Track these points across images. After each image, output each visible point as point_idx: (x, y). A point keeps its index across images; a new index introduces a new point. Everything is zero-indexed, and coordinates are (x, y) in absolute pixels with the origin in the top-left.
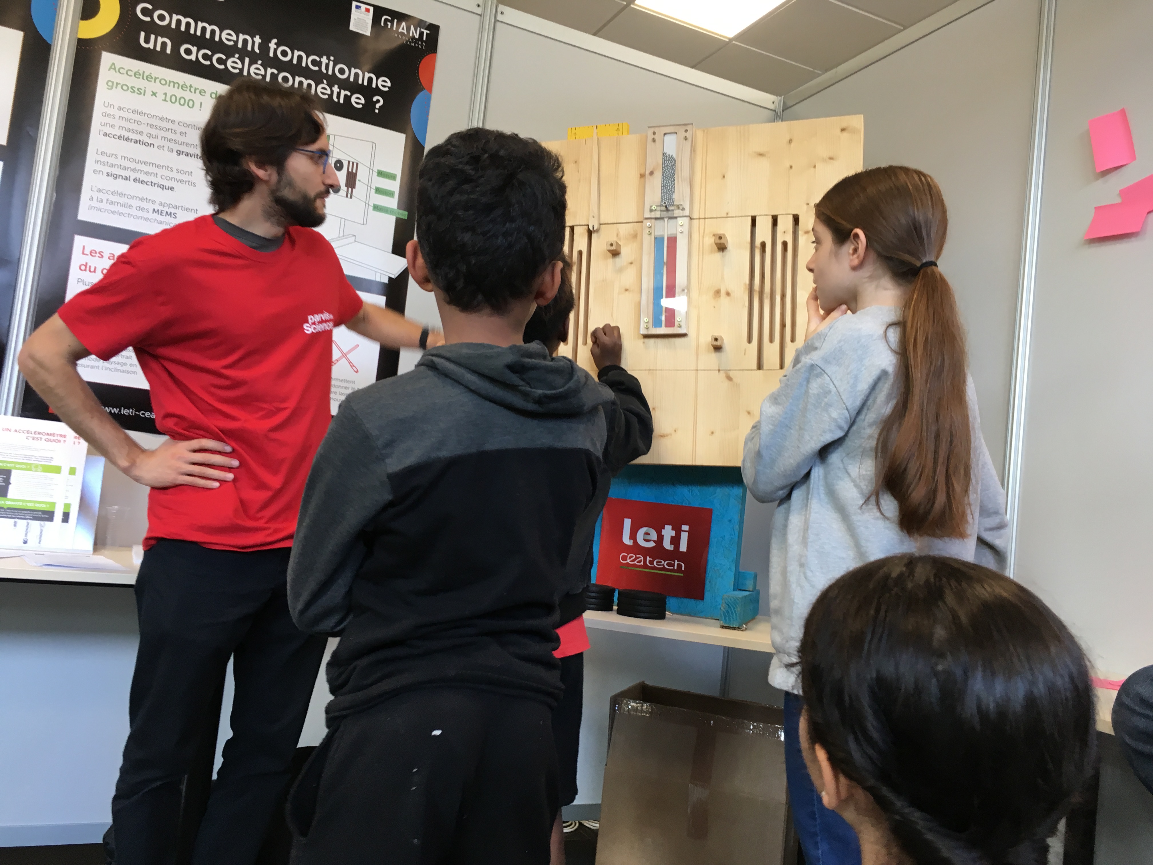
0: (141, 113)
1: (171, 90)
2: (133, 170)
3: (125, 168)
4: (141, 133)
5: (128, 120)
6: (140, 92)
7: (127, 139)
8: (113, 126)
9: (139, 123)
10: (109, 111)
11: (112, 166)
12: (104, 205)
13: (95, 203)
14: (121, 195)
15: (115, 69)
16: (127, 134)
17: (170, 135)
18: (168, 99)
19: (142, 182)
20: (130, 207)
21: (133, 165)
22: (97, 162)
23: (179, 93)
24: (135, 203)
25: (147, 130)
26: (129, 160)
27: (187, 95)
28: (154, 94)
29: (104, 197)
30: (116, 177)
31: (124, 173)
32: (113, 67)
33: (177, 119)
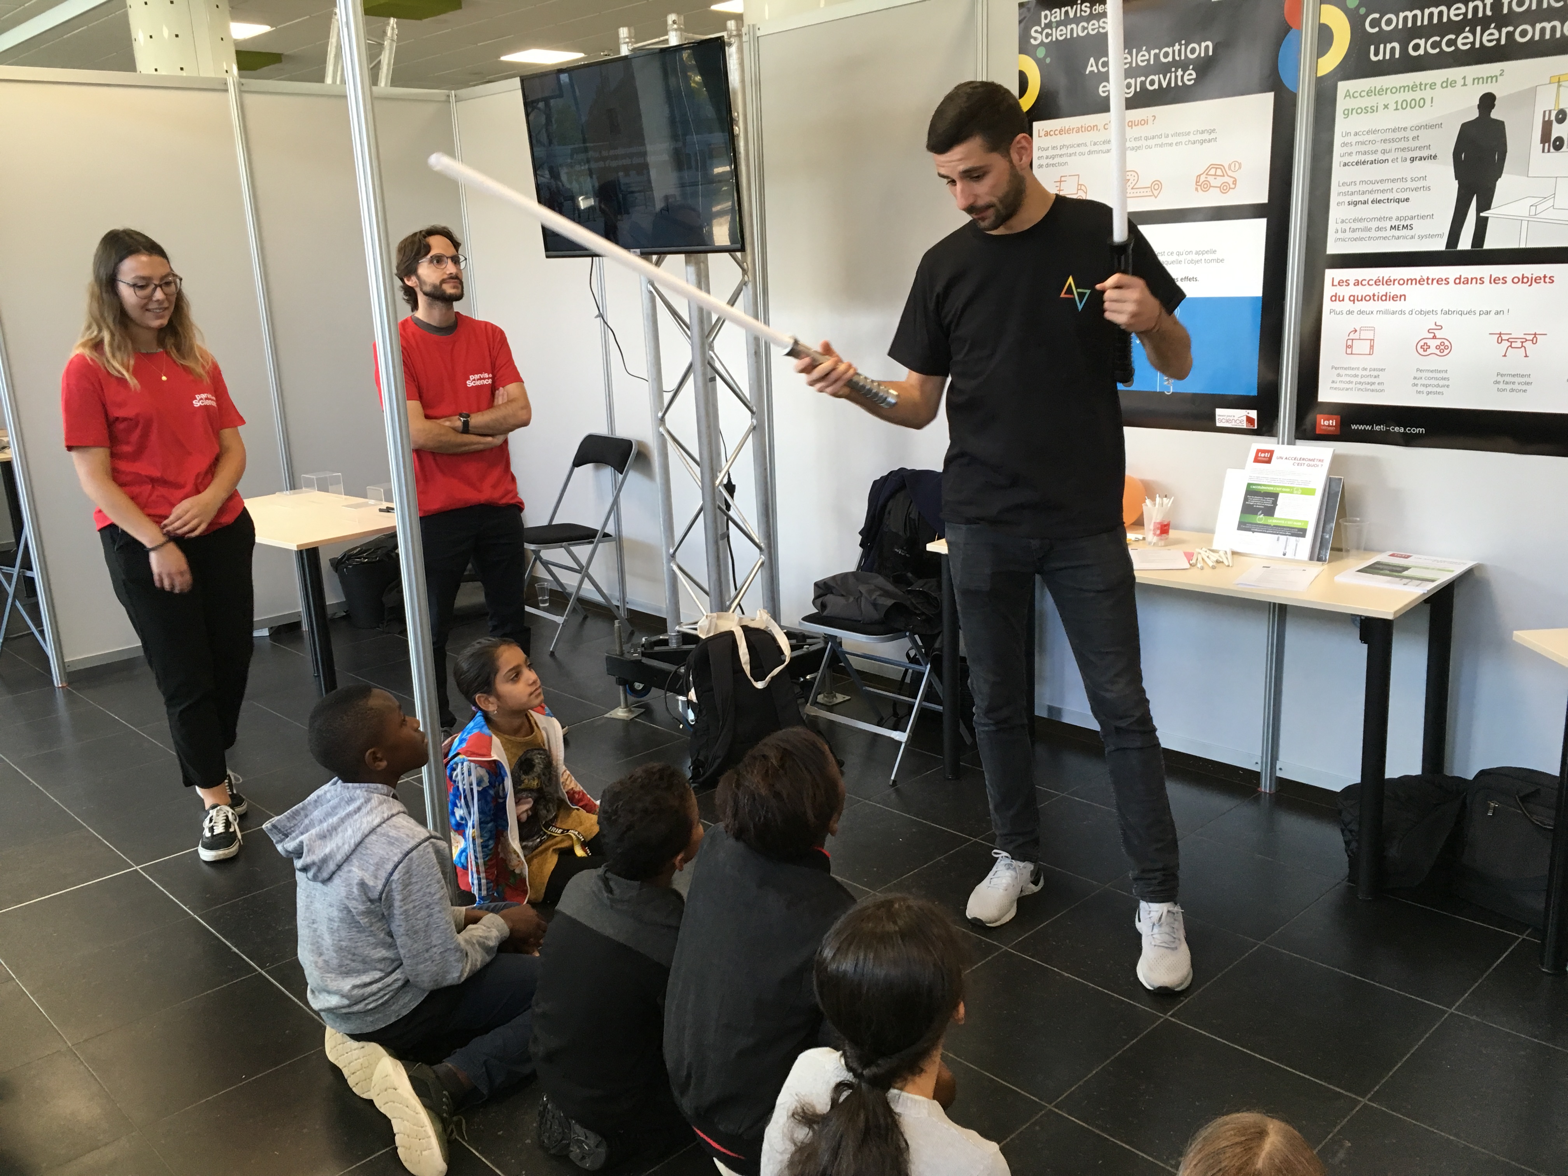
0: (1374, 132)
1: (1400, 97)
2: (1370, 192)
3: (1364, 193)
4: (1376, 152)
5: (1363, 143)
6: (1374, 110)
7: (1364, 163)
8: (1350, 154)
9: (1373, 142)
10: (1347, 140)
11: (1352, 194)
12: (1349, 235)
13: (1340, 235)
14: (1361, 220)
15: (1349, 95)
16: (1363, 158)
17: (1403, 144)
18: (1399, 107)
19: (1379, 202)
20: (1370, 230)
21: (1370, 187)
22: (1339, 194)
23: (1409, 96)
24: (1374, 225)
25: (1380, 147)
26: (1366, 183)
27: (1418, 95)
28: (1386, 107)
29: (1347, 226)
30: (1355, 204)
31: (1362, 198)
32: (1348, 95)
33: (1408, 125)
